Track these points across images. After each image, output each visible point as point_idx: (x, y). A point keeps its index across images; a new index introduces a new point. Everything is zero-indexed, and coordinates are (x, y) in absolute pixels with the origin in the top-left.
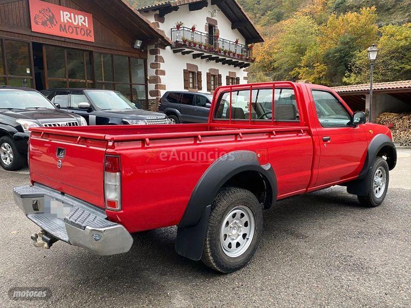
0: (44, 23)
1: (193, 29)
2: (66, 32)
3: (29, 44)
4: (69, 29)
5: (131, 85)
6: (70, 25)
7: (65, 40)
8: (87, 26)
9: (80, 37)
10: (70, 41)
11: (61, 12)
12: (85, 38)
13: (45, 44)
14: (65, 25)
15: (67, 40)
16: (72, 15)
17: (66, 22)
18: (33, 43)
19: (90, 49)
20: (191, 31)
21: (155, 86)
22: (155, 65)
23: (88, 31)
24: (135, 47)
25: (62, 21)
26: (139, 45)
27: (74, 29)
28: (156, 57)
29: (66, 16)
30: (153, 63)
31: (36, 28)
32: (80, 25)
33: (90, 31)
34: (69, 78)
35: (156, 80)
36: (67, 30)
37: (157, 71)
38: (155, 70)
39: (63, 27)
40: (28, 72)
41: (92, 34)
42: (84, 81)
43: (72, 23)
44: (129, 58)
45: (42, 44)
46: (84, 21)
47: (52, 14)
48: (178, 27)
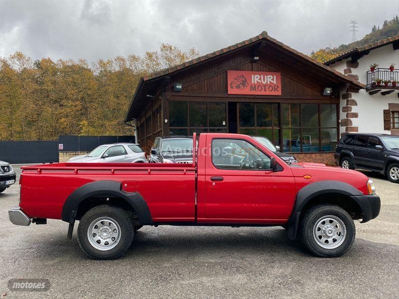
0: (238, 87)
1: (392, 69)
2: (256, 90)
3: (226, 103)
4: (258, 87)
5: (319, 129)
6: (259, 85)
7: (255, 97)
8: (275, 83)
9: (268, 93)
10: (259, 97)
11: (253, 75)
12: (273, 93)
13: (238, 102)
14: (255, 86)
15: (257, 97)
16: (262, 76)
17: (256, 83)
18: (229, 102)
19: (277, 102)
20: (390, 70)
21: (346, 128)
22: (346, 109)
23: (276, 87)
24: (324, 94)
25: (253, 82)
26: (329, 92)
27: (263, 87)
28: (347, 101)
29: (256, 79)
30: (344, 107)
31: (231, 91)
32: (269, 83)
33: (278, 87)
34: (257, 126)
35: (347, 123)
36: (257, 88)
37: (347, 114)
38: (346, 113)
39: (253, 87)
40: (224, 124)
41: (280, 89)
42: (271, 128)
43: (262, 83)
44: (319, 104)
45: (236, 103)
46: (273, 80)
47: (245, 79)
48: (373, 69)
